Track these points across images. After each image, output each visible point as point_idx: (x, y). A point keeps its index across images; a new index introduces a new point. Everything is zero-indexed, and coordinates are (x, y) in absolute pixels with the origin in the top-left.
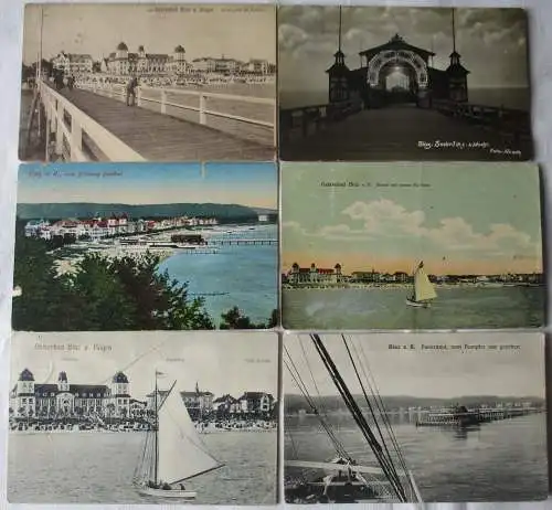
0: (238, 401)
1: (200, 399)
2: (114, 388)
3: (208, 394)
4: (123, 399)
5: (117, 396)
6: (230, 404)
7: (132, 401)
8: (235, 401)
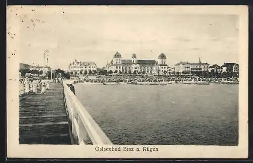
0: (221, 68)
1: (202, 67)
2: (159, 61)
3: (206, 64)
4: (164, 66)
5: (161, 65)
6: (217, 69)
7: (168, 68)
8: (220, 67)
